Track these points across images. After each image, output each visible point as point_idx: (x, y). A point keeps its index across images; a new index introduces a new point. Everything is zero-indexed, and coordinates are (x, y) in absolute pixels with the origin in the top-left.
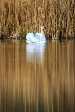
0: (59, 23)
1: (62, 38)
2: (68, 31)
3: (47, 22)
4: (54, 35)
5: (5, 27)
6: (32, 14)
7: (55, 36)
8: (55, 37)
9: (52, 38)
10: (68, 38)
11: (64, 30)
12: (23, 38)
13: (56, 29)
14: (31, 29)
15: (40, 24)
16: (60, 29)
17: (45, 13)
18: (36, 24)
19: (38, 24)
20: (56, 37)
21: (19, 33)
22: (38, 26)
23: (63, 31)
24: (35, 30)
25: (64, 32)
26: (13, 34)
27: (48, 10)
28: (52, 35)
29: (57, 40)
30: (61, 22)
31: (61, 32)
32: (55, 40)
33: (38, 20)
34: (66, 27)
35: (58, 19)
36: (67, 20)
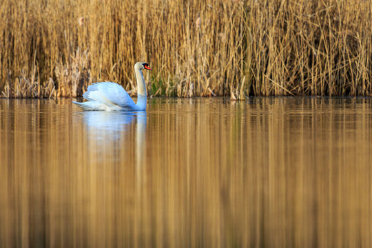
0: (249, 59)
1: (257, 95)
2: (271, 77)
3: (217, 55)
4: (235, 87)
5: (112, 68)
6: (179, 35)
7: (239, 90)
8: (239, 93)
9: (230, 95)
10: (272, 95)
11: (261, 75)
12: (158, 96)
13: (239, 72)
14: (177, 73)
15: (199, 61)
16: (251, 72)
17: (213, 31)
18: (191, 60)
19: (196, 59)
20: (242, 93)
21: (147, 82)
22: (196, 66)
23: (258, 78)
24: (189, 74)
25: (261, 80)
26: (133, 86)
27: (220, 25)
28: (231, 88)
29: (244, 100)
30: (253, 55)
31: (252, 82)
32: (238, 100)
33: (195, 51)
34: (266, 67)
35: (246, 47)
36: (267, 51)
